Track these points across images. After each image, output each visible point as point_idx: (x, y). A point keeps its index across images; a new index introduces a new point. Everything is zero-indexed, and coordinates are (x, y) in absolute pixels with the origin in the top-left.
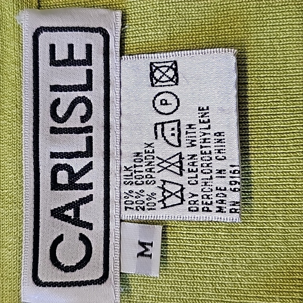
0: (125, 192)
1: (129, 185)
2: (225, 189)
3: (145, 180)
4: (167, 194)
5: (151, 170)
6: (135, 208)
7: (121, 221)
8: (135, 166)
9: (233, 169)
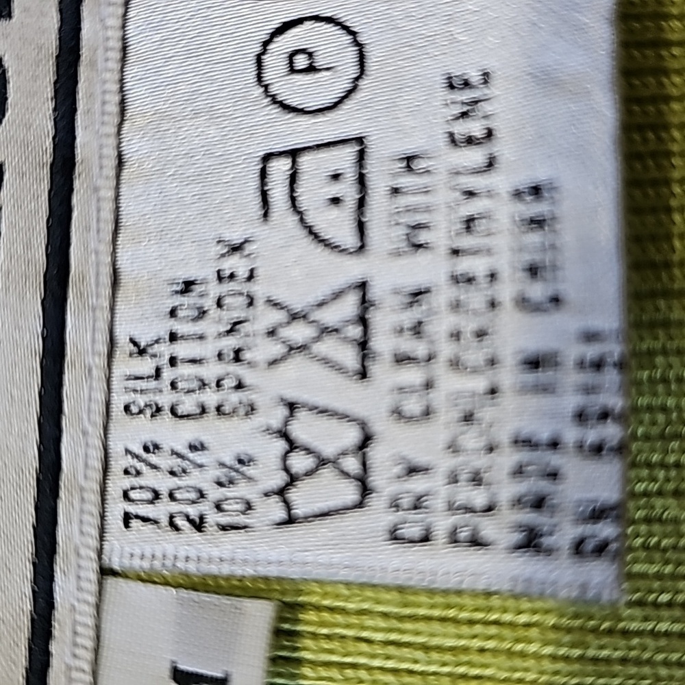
0: (128, 451)
1: (144, 420)
2: (554, 444)
3: (210, 398)
4: (300, 462)
5: (237, 356)
6: (164, 521)
7: (106, 572)
8: (173, 337)
9: (592, 351)
